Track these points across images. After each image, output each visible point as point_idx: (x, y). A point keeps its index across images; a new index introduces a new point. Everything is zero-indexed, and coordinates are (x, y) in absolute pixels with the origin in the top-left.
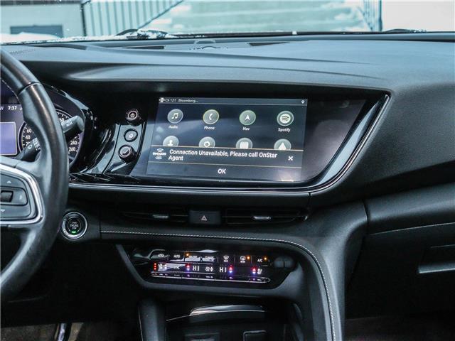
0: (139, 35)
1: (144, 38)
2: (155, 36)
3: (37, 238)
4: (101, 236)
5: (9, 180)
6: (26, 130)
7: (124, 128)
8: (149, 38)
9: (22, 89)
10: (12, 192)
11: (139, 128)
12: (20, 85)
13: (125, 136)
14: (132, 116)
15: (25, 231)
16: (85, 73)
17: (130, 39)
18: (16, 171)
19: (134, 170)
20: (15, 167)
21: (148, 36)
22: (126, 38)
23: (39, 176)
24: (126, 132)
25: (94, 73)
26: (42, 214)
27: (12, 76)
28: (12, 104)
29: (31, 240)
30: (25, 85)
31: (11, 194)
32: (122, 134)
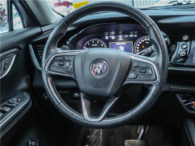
0: (178, 3)
1: (181, 4)
2: (185, 3)
3: (156, 89)
4: (170, 89)
5: (144, 64)
6: (137, 45)
7: (181, 43)
8: (183, 4)
9: (149, 27)
10: (146, 70)
11: (188, 43)
12: (148, 25)
13: (182, 47)
14: (185, 38)
15: (151, 85)
16: (166, 20)
17: (174, 5)
18: (146, 61)
19: (187, 61)
20: (146, 59)
21: (182, 3)
22: (172, 5)
23: (156, 63)
24: (182, 45)
25: (169, 20)
26: (158, 79)
27: (145, 21)
28: (131, 34)
29: (153, 89)
30: (151, 25)
31: (145, 70)
32: (180, 46)
